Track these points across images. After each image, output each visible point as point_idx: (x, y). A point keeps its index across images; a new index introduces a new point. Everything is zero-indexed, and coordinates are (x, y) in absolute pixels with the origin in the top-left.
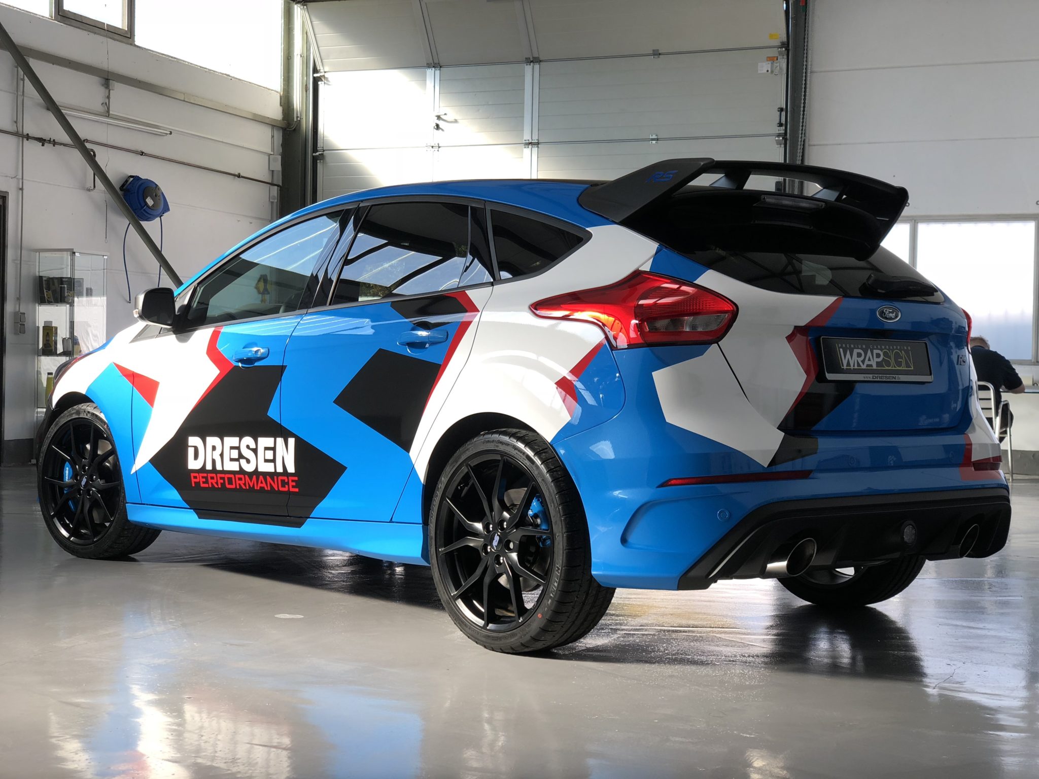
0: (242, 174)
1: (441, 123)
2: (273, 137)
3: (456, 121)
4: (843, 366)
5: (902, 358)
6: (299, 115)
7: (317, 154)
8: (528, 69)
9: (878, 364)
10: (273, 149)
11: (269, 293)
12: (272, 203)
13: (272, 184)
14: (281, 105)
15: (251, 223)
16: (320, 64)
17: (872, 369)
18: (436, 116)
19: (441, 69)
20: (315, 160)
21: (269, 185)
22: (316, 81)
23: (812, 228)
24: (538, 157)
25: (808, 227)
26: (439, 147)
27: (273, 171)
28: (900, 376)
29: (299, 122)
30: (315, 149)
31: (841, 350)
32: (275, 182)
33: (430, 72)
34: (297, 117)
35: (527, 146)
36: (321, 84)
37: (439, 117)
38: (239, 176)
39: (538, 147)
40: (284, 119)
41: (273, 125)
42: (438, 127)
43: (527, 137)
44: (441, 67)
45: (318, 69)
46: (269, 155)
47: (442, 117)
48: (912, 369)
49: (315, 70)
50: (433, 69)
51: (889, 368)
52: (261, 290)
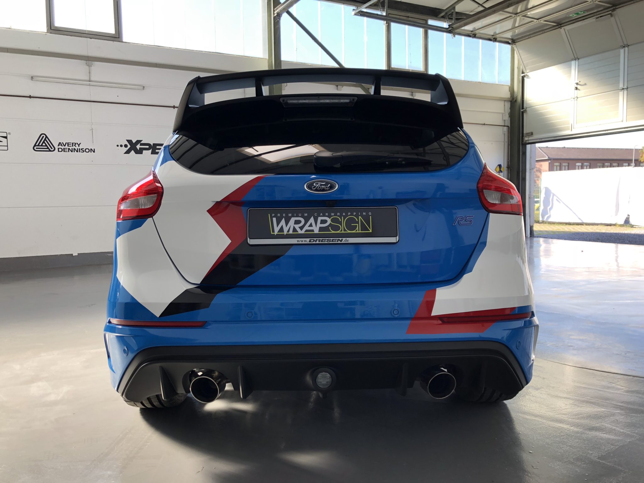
0: (486, 123)
1: (579, 87)
2: (504, 105)
3: (585, 84)
4: (273, 231)
5: (358, 223)
6: (517, 94)
7: (524, 109)
8: (622, 51)
9: (321, 229)
10: (505, 111)
11: (502, 172)
12: (505, 134)
13: (504, 126)
14: (509, 91)
15: (492, 144)
16: (525, 70)
17: (314, 233)
18: (576, 83)
19: (579, 60)
20: (523, 113)
21: (502, 127)
22: (523, 77)
23: (354, 120)
24: (627, 95)
25: (350, 120)
26: (577, 98)
27: (505, 120)
28: (347, 239)
29: (516, 97)
30: (523, 108)
31: (274, 219)
32: (506, 125)
33: (573, 63)
34: (516, 95)
35: (621, 90)
36: (525, 79)
37: (577, 84)
38: (484, 124)
39: (627, 90)
40: (511, 97)
41: (505, 100)
42: (576, 88)
43: (621, 86)
44: (578, 59)
45: (524, 72)
46: (503, 113)
47: (579, 83)
48: (371, 231)
49: (523, 73)
50: (575, 61)
51: (338, 232)
52: (498, 171)
